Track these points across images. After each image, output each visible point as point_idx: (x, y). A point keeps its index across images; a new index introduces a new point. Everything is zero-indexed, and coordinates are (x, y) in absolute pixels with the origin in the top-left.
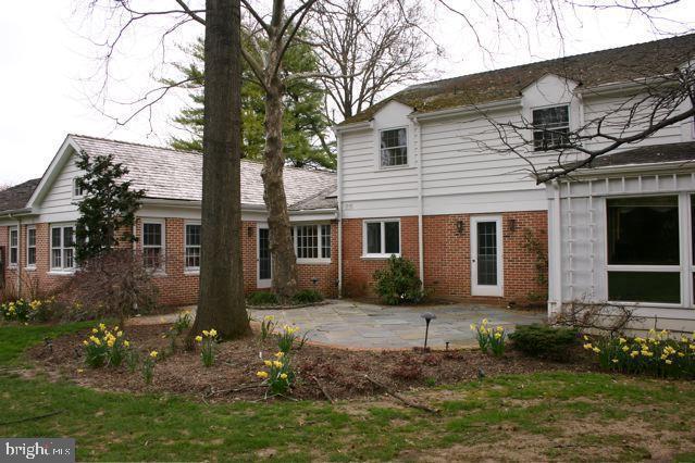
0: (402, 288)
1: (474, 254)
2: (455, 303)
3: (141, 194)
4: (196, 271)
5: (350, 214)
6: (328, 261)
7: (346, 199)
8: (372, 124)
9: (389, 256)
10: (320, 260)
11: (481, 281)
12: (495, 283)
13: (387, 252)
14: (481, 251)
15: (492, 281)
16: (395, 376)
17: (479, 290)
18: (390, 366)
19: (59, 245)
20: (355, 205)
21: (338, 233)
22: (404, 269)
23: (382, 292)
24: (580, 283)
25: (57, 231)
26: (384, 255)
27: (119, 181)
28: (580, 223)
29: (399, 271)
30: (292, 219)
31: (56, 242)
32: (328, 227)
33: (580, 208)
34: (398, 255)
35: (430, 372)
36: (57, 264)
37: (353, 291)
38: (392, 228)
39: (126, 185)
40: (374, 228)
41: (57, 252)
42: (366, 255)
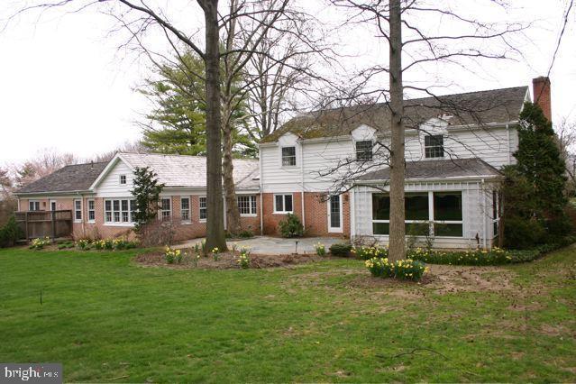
0: (293, 230)
1: (329, 213)
2: (320, 236)
3: (163, 185)
4: (204, 221)
5: (267, 191)
6: (255, 215)
7: (266, 182)
8: (277, 144)
9: (287, 212)
10: (251, 215)
11: (333, 225)
12: (339, 226)
13: (286, 210)
14: (332, 210)
15: (338, 225)
16: (284, 261)
17: (332, 230)
18: (282, 259)
19: (110, 209)
20: (270, 186)
21: (260, 201)
22: (294, 221)
23: (283, 232)
24: (363, 227)
25: (108, 203)
26: (284, 212)
27: (152, 180)
28: (362, 203)
29: (291, 221)
30: (237, 193)
31: (108, 208)
32: (254, 197)
33: (363, 196)
34: (291, 213)
35: (297, 260)
36: (109, 219)
37: (269, 231)
38: (288, 198)
39: (155, 182)
40: (279, 198)
41: (109, 214)
42: (276, 212)
